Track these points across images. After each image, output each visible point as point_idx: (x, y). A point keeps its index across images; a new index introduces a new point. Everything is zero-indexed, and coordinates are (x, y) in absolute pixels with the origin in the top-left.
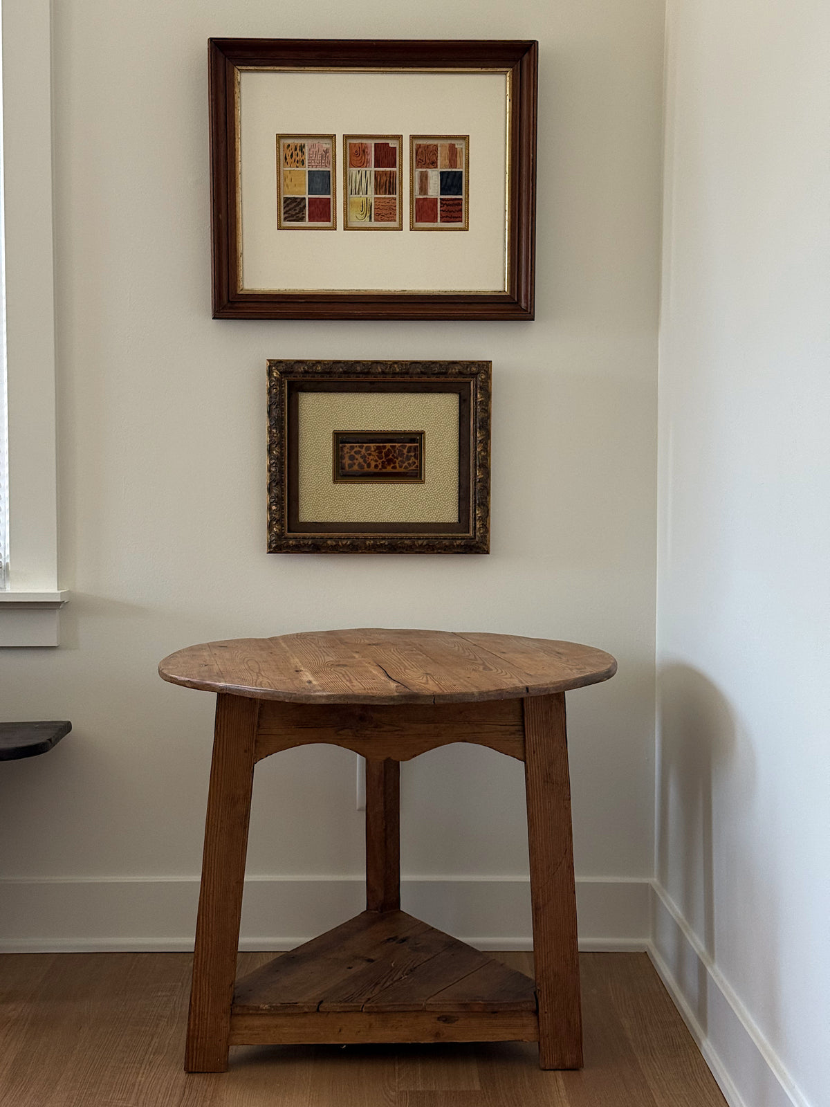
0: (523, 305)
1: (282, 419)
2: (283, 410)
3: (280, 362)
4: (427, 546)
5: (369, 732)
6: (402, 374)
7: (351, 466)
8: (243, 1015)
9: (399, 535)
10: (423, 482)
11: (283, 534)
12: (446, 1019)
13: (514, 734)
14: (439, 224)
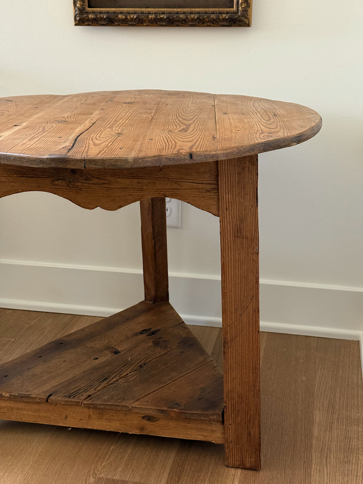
4: (198, 20)
5: (80, 184)
9: (175, 10)
11: (84, 9)
12: (149, 418)
13: (209, 191)
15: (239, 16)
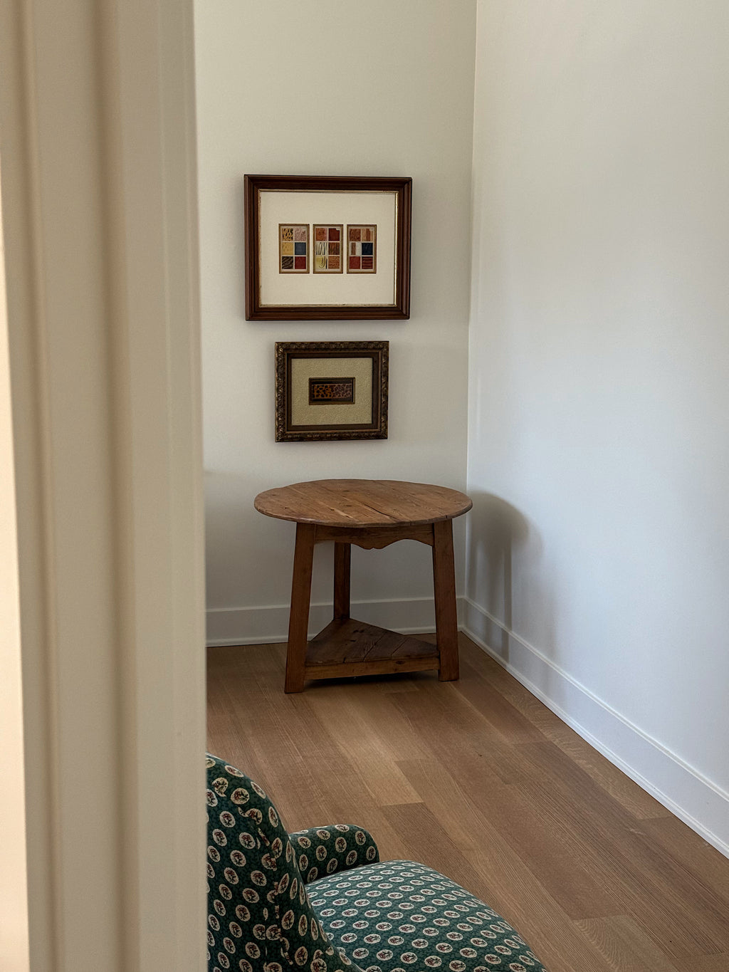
0: (404, 312)
1: (284, 373)
2: (284, 369)
3: (283, 343)
4: (357, 436)
6: (345, 349)
7: (317, 396)
8: (310, 666)
9: (343, 431)
10: (354, 403)
11: (284, 432)
12: (400, 663)
13: (429, 534)
14: (361, 270)
15: (382, 433)
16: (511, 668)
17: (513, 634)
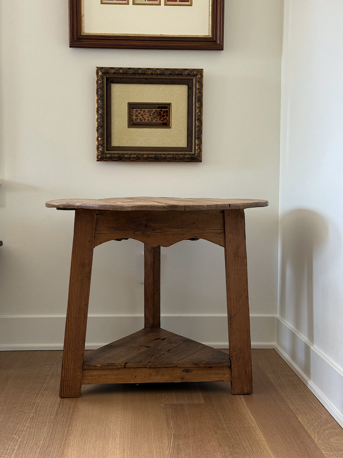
0: (218, 42)
1: (103, 96)
2: (103, 91)
3: (102, 68)
4: (173, 158)
6: (160, 74)
7: (136, 120)
8: (88, 369)
9: (159, 152)
10: (170, 128)
11: (104, 152)
12: (187, 371)
13: (220, 234)
14: (178, 3)
15: (196, 156)
16: (312, 385)
17: (315, 348)
